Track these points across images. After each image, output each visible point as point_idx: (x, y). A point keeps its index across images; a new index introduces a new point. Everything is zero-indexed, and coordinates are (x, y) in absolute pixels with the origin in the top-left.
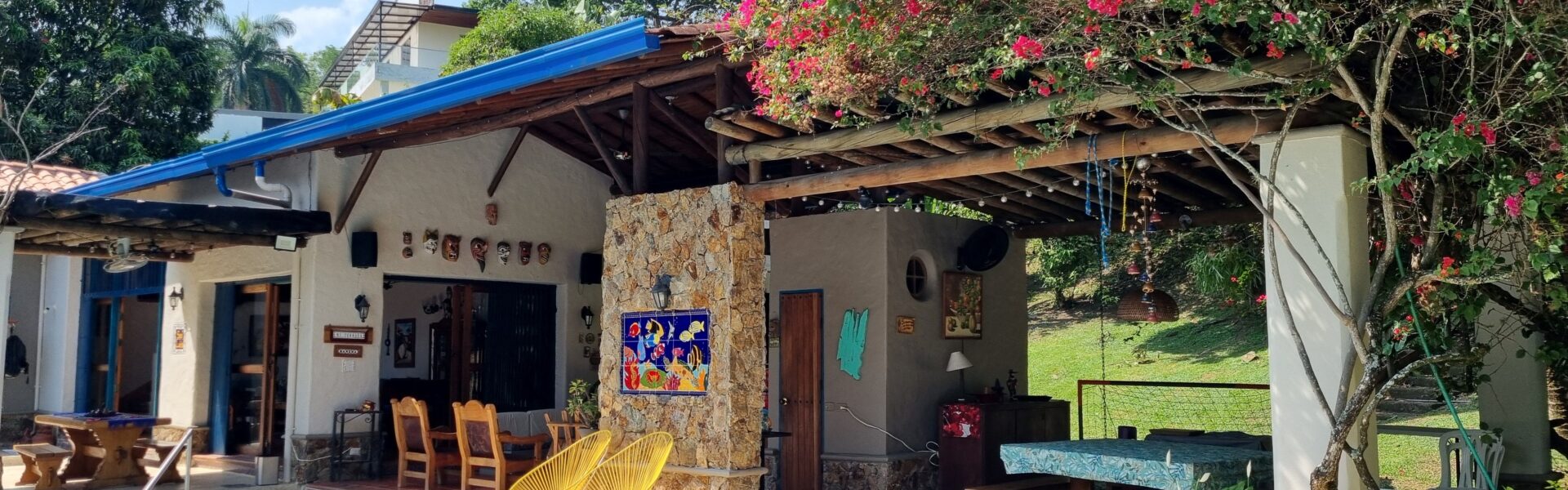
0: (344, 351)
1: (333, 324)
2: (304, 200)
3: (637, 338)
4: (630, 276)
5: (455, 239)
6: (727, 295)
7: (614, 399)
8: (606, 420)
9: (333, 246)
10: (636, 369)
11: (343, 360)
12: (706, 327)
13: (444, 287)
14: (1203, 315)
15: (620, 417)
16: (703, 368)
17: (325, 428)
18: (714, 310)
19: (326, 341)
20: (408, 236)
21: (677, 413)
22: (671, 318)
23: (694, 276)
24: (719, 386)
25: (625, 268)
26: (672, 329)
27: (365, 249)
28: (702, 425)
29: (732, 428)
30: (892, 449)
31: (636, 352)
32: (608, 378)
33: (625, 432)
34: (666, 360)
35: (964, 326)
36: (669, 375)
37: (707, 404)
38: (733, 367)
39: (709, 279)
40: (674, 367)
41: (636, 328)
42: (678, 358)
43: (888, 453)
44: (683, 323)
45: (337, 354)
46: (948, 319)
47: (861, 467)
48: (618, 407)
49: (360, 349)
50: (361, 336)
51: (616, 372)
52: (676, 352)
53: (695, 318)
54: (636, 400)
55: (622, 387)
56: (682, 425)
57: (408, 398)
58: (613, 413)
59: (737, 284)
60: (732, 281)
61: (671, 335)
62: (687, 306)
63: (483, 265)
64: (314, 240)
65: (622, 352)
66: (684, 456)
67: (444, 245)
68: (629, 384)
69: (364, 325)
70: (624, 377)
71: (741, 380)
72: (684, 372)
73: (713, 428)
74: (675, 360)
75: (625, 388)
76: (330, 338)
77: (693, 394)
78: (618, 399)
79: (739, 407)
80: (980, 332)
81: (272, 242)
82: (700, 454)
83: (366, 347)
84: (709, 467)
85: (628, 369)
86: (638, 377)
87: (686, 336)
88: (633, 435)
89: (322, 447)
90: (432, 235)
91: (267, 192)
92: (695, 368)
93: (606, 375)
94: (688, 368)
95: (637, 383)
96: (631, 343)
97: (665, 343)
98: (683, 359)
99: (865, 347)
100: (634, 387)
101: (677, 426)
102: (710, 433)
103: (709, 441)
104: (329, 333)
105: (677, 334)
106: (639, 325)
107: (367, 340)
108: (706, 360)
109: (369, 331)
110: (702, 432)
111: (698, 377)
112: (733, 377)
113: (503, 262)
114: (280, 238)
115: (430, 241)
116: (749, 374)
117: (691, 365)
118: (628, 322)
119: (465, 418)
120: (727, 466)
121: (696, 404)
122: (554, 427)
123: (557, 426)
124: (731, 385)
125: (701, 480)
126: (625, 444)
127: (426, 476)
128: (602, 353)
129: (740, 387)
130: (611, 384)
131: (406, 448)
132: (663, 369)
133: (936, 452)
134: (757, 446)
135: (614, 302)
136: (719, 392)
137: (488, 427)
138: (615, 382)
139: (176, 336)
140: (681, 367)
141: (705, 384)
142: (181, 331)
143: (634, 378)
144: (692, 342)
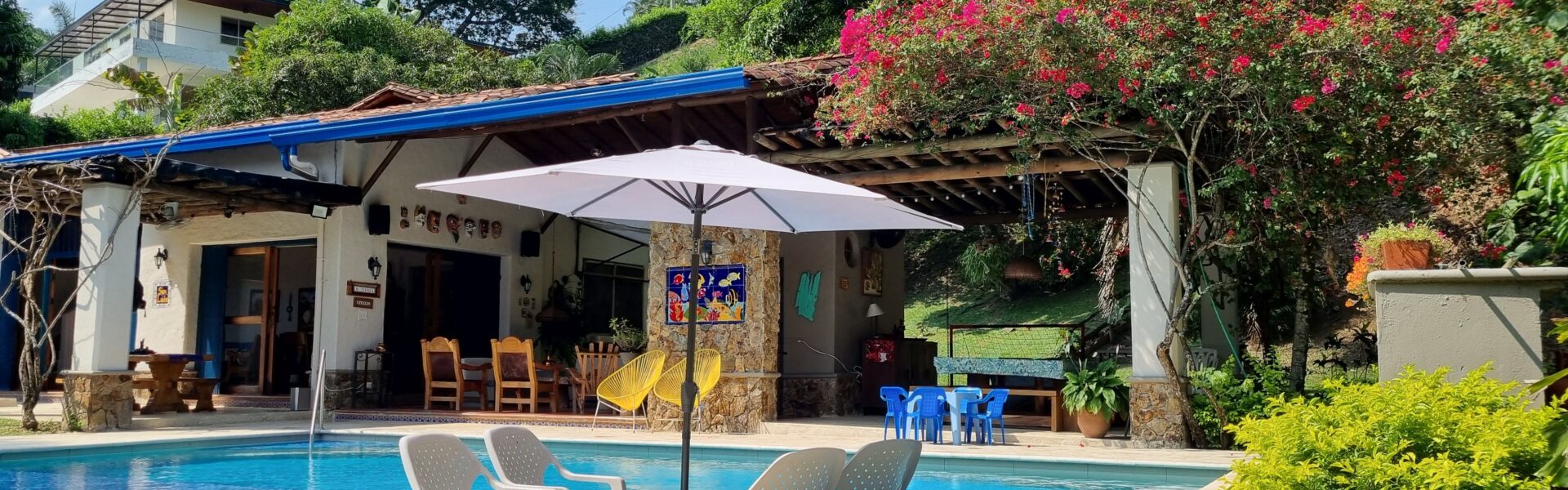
0: (360, 303)
1: (353, 280)
2: (332, 174)
3: (681, 285)
4: (675, 241)
5: (438, 215)
6: (761, 254)
7: (662, 328)
8: (653, 344)
9: (352, 216)
10: (680, 307)
11: (359, 309)
12: (741, 276)
13: (423, 255)
15: (668, 341)
16: (739, 305)
17: (348, 366)
18: (750, 264)
19: (349, 294)
20: (404, 211)
21: (718, 336)
22: (711, 271)
23: (733, 241)
24: (755, 316)
25: (671, 235)
26: (712, 278)
27: (378, 220)
28: (740, 343)
29: (764, 344)
30: (838, 369)
31: (680, 295)
32: (656, 314)
33: (670, 351)
34: (706, 300)
35: (874, 287)
37: (745, 329)
38: (765, 302)
39: (746, 244)
40: (714, 305)
41: (680, 278)
43: (836, 371)
44: (722, 273)
45: (356, 305)
46: (866, 281)
47: (815, 381)
48: (666, 334)
49: (372, 301)
50: (372, 291)
51: (663, 310)
52: (715, 294)
53: (731, 271)
56: (723, 343)
57: (441, 338)
58: (661, 338)
59: (767, 247)
60: (765, 245)
61: (711, 283)
62: (726, 262)
63: (456, 237)
64: (340, 211)
66: (728, 366)
67: (429, 218)
68: (673, 317)
69: (374, 282)
71: (769, 312)
72: (723, 308)
73: (749, 345)
74: (715, 300)
75: (670, 321)
76: (351, 292)
77: (730, 323)
79: (768, 331)
80: (881, 292)
81: (310, 211)
82: (739, 362)
83: (375, 300)
84: (745, 371)
87: (724, 283)
88: (677, 354)
89: (346, 381)
90: (421, 210)
91: (302, 166)
93: (654, 312)
95: (681, 316)
98: (722, 299)
99: (818, 297)
101: (718, 345)
102: (746, 348)
103: (746, 353)
104: (350, 287)
106: (683, 276)
107: (376, 295)
109: (378, 287)
110: (740, 348)
111: (735, 311)
112: (765, 310)
113: (469, 235)
114: (316, 207)
115: (421, 215)
116: (773, 310)
117: (729, 303)
118: (672, 274)
119: (501, 351)
120: (762, 370)
121: (735, 329)
122: (582, 356)
123: (585, 355)
124: (764, 315)
125: (739, 380)
126: (672, 360)
127: (457, 399)
128: (649, 297)
129: (768, 316)
130: (657, 318)
131: (435, 378)
132: (704, 306)
133: (860, 374)
134: (776, 358)
135: (660, 260)
136: (754, 321)
137: (524, 357)
138: (661, 316)
139: (158, 292)
140: (720, 304)
141: (742, 316)
142: (165, 288)
143: (678, 313)
144: (730, 287)
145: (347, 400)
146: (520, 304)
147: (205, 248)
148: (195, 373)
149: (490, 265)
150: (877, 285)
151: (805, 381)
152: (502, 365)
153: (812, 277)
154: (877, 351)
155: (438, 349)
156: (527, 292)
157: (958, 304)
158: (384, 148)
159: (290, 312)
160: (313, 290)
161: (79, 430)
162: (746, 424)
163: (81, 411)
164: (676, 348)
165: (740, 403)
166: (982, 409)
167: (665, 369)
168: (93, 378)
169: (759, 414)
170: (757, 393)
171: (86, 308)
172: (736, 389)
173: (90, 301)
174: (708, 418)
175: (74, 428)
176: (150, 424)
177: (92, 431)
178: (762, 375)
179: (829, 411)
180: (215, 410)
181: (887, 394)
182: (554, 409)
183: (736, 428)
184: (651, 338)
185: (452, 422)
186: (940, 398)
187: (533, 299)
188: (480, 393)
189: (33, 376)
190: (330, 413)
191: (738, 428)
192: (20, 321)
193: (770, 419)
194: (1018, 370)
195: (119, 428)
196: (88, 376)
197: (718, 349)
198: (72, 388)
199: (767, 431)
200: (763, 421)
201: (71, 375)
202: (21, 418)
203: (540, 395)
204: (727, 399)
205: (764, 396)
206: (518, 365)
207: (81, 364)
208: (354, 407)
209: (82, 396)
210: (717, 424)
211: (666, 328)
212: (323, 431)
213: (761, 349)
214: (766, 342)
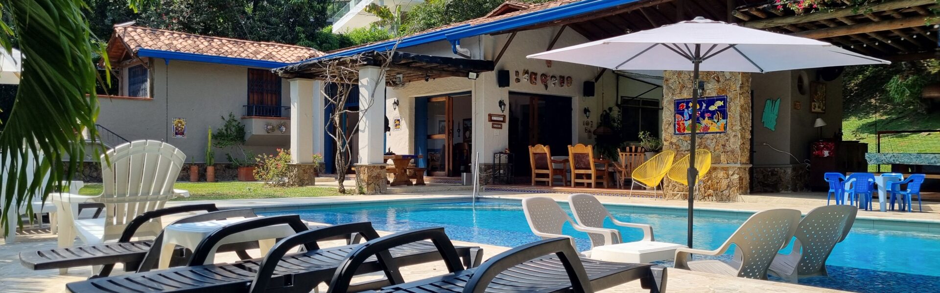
0: (495, 126)
1: (491, 113)
2: (478, 54)
3: (684, 110)
4: (680, 83)
5: (536, 74)
6: (738, 89)
7: (671, 137)
8: (666, 147)
9: (489, 77)
10: (683, 124)
11: (495, 130)
12: (724, 103)
13: (528, 98)
14: (888, 115)
15: (675, 145)
16: (723, 122)
17: (490, 161)
18: (730, 95)
19: (489, 121)
20: (517, 73)
21: (709, 141)
22: (704, 101)
23: (718, 81)
24: (734, 128)
25: (677, 79)
26: (704, 105)
27: (503, 79)
28: (724, 146)
29: (740, 146)
30: (793, 161)
31: (683, 116)
32: (668, 128)
33: (678, 151)
34: (701, 119)
35: (819, 107)
36: (703, 125)
37: (727, 136)
38: (741, 119)
39: (727, 82)
40: (706, 122)
41: (683, 106)
42: (708, 118)
43: (791, 163)
44: (711, 102)
45: (493, 127)
46: (813, 103)
47: (776, 169)
48: (674, 140)
49: (501, 125)
50: (501, 119)
51: (672, 126)
52: (706, 115)
53: (717, 100)
54: (685, 137)
55: (675, 132)
56: (712, 146)
57: (539, 145)
58: (671, 143)
59: (742, 84)
60: (740, 83)
61: (703, 108)
62: (714, 94)
63: (546, 87)
64: (483, 75)
65: (675, 117)
66: (716, 160)
67: (531, 77)
68: (679, 130)
69: (502, 114)
70: (676, 127)
71: (744, 126)
72: (712, 124)
73: (730, 146)
74: (707, 118)
75: (677, 132)
76: (491, 120)
77: (717, 133)
78: (674, 137)
79: (743, 137)
80: (824, 110)
81: (467, 76)
82: (723, 158)
83: (503, 124)
84: (728, 163)
85: (678, 124)
86: (685, 127)
87: (712, 108)
88: (683, 152)
89: (490, 169)
90: (526, 72)
91: (463, 51)
92: (718, 122)
93: (667, 127)
94: (714, 122)
95: (684, 130)
96: (679, 111)
97: (701, 111)
98: (711, 118)
99: (778, 116)
100: (682, 131)
101: (709, 147)
102: (728, 149)
103: (728, 152)
104: (490, 117)
105: (707, 107)
106: (685, 104)
107: (504, 121)
108: (725, 117)
109: (504, 117)
110: (723, 148)
111: (720, 125)
112: (741, 124)
113: (553, 86)
114: (471, 74)
115: (526, 75)
116: (746, 124)
117: (716, 121)
118: (678, 104)
119: (574, 152)
120: (739, 162)
121: (720, 137)
122: (622, 155)
123: (624, 154)
124: (740, 128)
125: (723, 169)
126: (678, 156)
127: (549, 180)
128: (664, 118)
129: (743, 128)
130: (669, 131)
131: (537, 168)
132: (699, 123)
133: (809, 165)
134: (749, 154)
135: (670, 95)
136: (733, 131)
137: (587, 155)
138: (671, 130)
139: (395, 122)
140: (710, 121)
141: (725, 128)
142: (399, 120)
143: (682, 127)
144: (716, 110)
145: (491, 180)
146: (584, 125)
147: (417, 98)
148: (415, 165)
149: (566, 102)
150: (822, 106)
151: (769, 170)
152: (575, 160)
153: (774, 101)
154: (822, 149)
155: (538, 151)
156: (588, 117)
157: (885, 117)
158: (505, 38)
159: (459, 132)
160: (471, 119)
161: (364, 194)
162: (729, 196)
163: (364, 184)
164: (681, 149)
165: (724, 183)
166: (904, 187)
167: (674, 162)
168: (368, 167)
169: (737, 190)
170: (736, 177)
171: (363, 131)
172: (721, 174)
173: (365, 128)
174: (703, 192)
175: (362, 193)
176: (395, 191)
177: (369, 194)
178: (739, 165)
179: (786, 189)
180: (425, 184)
181: (829, 177)
182: (606, 186)
183: (722, 198)
184: (665, 143)
185: (547, 193)
186: (871, 180)
187: (592, 122)
188: (562, 176)
189: (342, 166)
190: (482, 187)
191: (723, 198)
192: (335, 138)
193: (745, 193)
194: (932, 161)
195: (381, 193)
196: (366, 166)
197: (709, 149)
198: (359, 173)
199: (743, 201)
200: (740, 194)
201: (358, 166)
202: (337, 188)
203: (598, 177)
204: (715, 181)
205: (741, 179)
206: (584, 160)
207: (362, 160)
208: (494, 184)
209: (364, 176)
210: (709, 196)
211: (675, 137)
212: (479, 196)
213: (738, 149)
214: (741, 144)
